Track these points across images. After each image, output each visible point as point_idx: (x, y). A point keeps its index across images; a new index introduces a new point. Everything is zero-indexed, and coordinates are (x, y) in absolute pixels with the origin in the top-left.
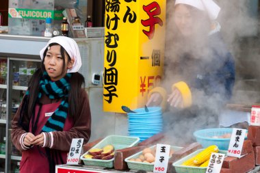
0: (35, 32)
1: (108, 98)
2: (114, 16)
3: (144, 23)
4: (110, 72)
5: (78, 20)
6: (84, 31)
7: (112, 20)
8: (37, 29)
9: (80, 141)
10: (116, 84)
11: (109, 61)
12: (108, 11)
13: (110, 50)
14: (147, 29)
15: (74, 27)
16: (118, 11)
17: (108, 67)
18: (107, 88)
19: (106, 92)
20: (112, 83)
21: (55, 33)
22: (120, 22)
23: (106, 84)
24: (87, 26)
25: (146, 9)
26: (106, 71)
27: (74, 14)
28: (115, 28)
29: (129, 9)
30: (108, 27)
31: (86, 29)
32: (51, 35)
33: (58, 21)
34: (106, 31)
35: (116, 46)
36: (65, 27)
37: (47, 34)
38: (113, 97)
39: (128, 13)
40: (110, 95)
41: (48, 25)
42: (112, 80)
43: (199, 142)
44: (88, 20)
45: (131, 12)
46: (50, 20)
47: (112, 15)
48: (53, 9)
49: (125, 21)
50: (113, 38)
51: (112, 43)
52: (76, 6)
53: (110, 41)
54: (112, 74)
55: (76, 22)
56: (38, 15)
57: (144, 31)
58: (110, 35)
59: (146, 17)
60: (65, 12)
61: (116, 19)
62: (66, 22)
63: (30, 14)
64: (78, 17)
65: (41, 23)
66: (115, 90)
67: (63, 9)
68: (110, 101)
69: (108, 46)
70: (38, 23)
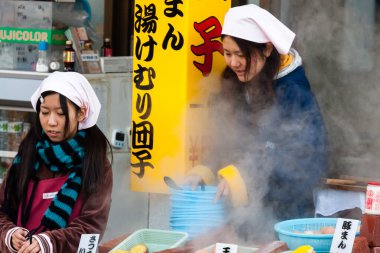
0: (22, 65)
1: (138, 170)
2: (148, 40)
3: (195, 50)
4: (141, 129)
5: (89, 45)
6: (99, 63)
7: (145, 45)
8: (24, 60)
9: (93, 238)
10: (151, 147)
11: (140, 111)
12: (138, 31)
13: (142, 93)
14: (201, 59)
15: (84, 57)
16: (154, 31)
17: (138, 121)
18: (137, 154)
19: (135, 160)
20: (147, 147)
21: (54, 65)
22: (158, 48)
23: (135, 147)
24: (104, 54)
25: (199, 27)
26: (135, 126)
27: (84, 36)
28: (149, 58)
29: (172, 29)
30: (139, 57)
31: (102, 60)
32: (46, 69)
33: (58, 47)
34: (135, 63)
35: (151, 86)
36: (69, 57)
37: (41, 67)
38: (147, 168)
39: (170, 34)
40: (142, 165)
41: (43, 53)
42: (145, 141)
43: (283, 240)
44: (106, 45)
45: (175, 33)
46: (46, 46)
47: (144, 37)
48: (50, 28)
49: (165, 46)
50: (145, 74)
51: (145, 82)
52: (87, 23)
53: (141, 78)
54: (145, 131)
55: (86, 49)
56: (26, 36)
57: (195, 63)
58: (141, 70)
59: (199, 41)
60: (69, 33)
61: (151, 43)
62: (70, 49)
63: (14, 35)
64: (89, 41)
65: (30, 50)
66: (149, 157)
67: (66, 28)
68: (141, 174)
69: (138, 86)
70: (27, 50)
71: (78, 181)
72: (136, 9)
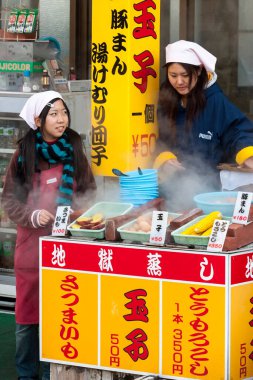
0: (13, 87)
1: (96, 160)
2: (101, 68)
3: (136, 74)
4: (98, 131)
5: (60, 72)
6: (67, 85)
7: (100, 71)
8: (14, 83)
9: (66, 209)
10: (105, 144)
11: (97, 118)
12: (95, 62)
13: (98, 105)
14: (139, 81)
15: (57, 80)
16: (106, 62)
17: (96, 125)
18: (95, 149)
19: (95, 154)
20: (101, 143)
21: (35, 87)
22: (109, 74)
23: (94, 144)
24: (70, 79)
25: (138, 58)
26: (94, 129)
27: (56, 66)
28: (103, 81)
29: (118, 60)
30: (95, 81)
31: (69, 83)
32: (29, 90)
33: (37, 73)
34: (93, 85)
35: (104, 101)
36: (45, 81)
37: (26, 89)
38: (103, 159)
39: (117, 64)
40: (99, 157)
41: (27, 78)
42: (101, 140)
43: (200, 208)
44: (71, 72)
45: (121, 63)
46: (29, 74)
47: (99, 66)
48: (32, 61)
49: (113, 72)
50: (100, 92)
51: (100, 98)
52: (57, 57)
53: (98, 95)
54: (101, 133)
55: (57, 75)
56: (15, 67)
57: (135, 84)
58: (97, 89)
59: (137, 68)
60: (45, 64)
61: (104, 70)
62: (46, 75)
63: (6, 67)
64: (60, 69)
65: (18, 77)
66: (104, 151)
67: (43, 61)
68: (99, 164)
69: (96, 101)
70: (15, 77)
71: (72, 169)
72: (93, 47)
